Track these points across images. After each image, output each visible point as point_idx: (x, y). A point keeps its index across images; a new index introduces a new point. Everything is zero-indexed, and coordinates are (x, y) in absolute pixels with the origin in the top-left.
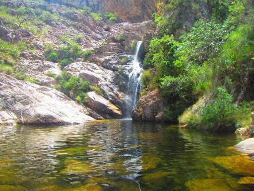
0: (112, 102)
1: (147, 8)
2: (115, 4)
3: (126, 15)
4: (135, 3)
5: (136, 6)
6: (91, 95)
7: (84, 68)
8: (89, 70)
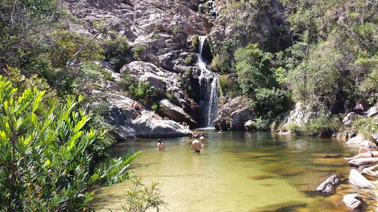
0: (186, 110)
6: (165, 103)
7: (145, 70)
8: (151, 72)
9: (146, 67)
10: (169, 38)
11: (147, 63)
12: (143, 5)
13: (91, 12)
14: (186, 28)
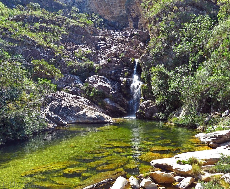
0: (121, 105)
1: (132, 11)
2: (100, 3)
3: (110, 14)
4: (119, 3)
5: (120, 6)
6: (107, 101)
7: (99, 81)
8: (102, 82)
9: (99, 79)
10: (118, 61)
11: (101, 77)
12: (111, 41)
13: (78, 47)
14: (129, 54)
